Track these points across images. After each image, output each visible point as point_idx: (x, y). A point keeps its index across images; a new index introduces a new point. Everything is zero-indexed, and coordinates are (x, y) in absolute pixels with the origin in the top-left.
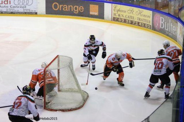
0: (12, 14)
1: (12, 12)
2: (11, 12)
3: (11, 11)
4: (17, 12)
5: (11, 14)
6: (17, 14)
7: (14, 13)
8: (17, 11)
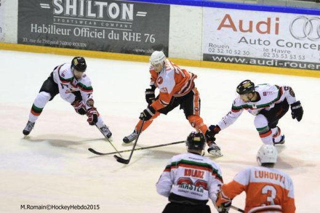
0: (280, 69)
1: (283, 62)
2: (279, 62)
3: (280, 58)
4: (298, 63)
5: (279, 66)
6: (298, 68)
7: (288, 66)
8: (297, 60)
